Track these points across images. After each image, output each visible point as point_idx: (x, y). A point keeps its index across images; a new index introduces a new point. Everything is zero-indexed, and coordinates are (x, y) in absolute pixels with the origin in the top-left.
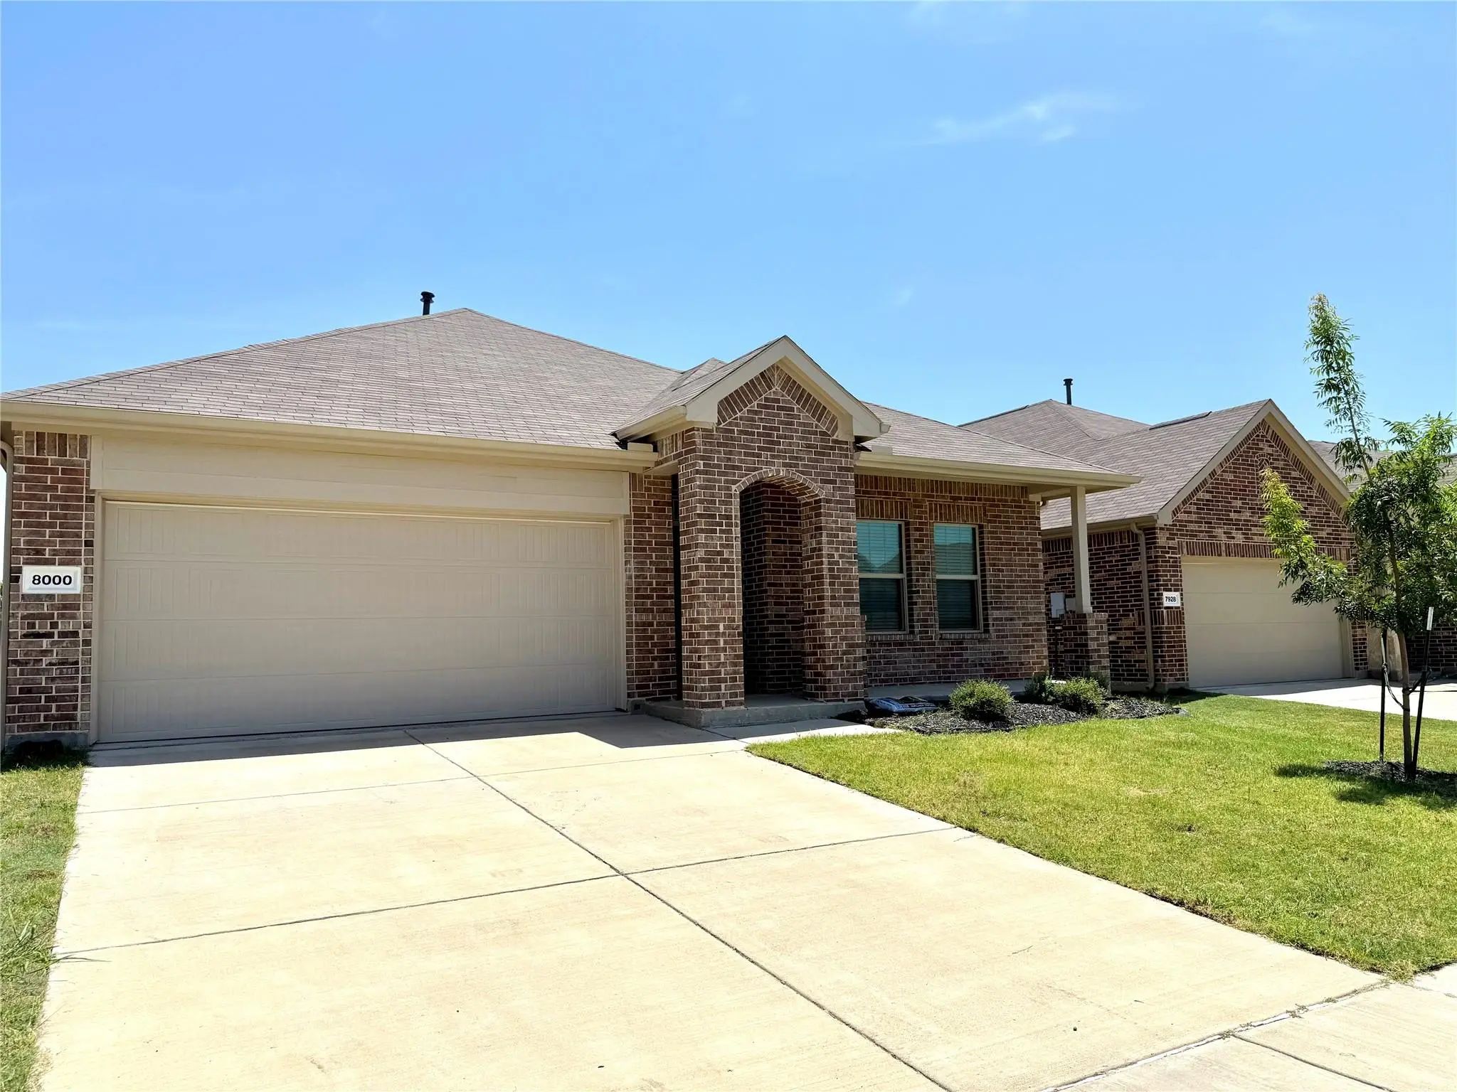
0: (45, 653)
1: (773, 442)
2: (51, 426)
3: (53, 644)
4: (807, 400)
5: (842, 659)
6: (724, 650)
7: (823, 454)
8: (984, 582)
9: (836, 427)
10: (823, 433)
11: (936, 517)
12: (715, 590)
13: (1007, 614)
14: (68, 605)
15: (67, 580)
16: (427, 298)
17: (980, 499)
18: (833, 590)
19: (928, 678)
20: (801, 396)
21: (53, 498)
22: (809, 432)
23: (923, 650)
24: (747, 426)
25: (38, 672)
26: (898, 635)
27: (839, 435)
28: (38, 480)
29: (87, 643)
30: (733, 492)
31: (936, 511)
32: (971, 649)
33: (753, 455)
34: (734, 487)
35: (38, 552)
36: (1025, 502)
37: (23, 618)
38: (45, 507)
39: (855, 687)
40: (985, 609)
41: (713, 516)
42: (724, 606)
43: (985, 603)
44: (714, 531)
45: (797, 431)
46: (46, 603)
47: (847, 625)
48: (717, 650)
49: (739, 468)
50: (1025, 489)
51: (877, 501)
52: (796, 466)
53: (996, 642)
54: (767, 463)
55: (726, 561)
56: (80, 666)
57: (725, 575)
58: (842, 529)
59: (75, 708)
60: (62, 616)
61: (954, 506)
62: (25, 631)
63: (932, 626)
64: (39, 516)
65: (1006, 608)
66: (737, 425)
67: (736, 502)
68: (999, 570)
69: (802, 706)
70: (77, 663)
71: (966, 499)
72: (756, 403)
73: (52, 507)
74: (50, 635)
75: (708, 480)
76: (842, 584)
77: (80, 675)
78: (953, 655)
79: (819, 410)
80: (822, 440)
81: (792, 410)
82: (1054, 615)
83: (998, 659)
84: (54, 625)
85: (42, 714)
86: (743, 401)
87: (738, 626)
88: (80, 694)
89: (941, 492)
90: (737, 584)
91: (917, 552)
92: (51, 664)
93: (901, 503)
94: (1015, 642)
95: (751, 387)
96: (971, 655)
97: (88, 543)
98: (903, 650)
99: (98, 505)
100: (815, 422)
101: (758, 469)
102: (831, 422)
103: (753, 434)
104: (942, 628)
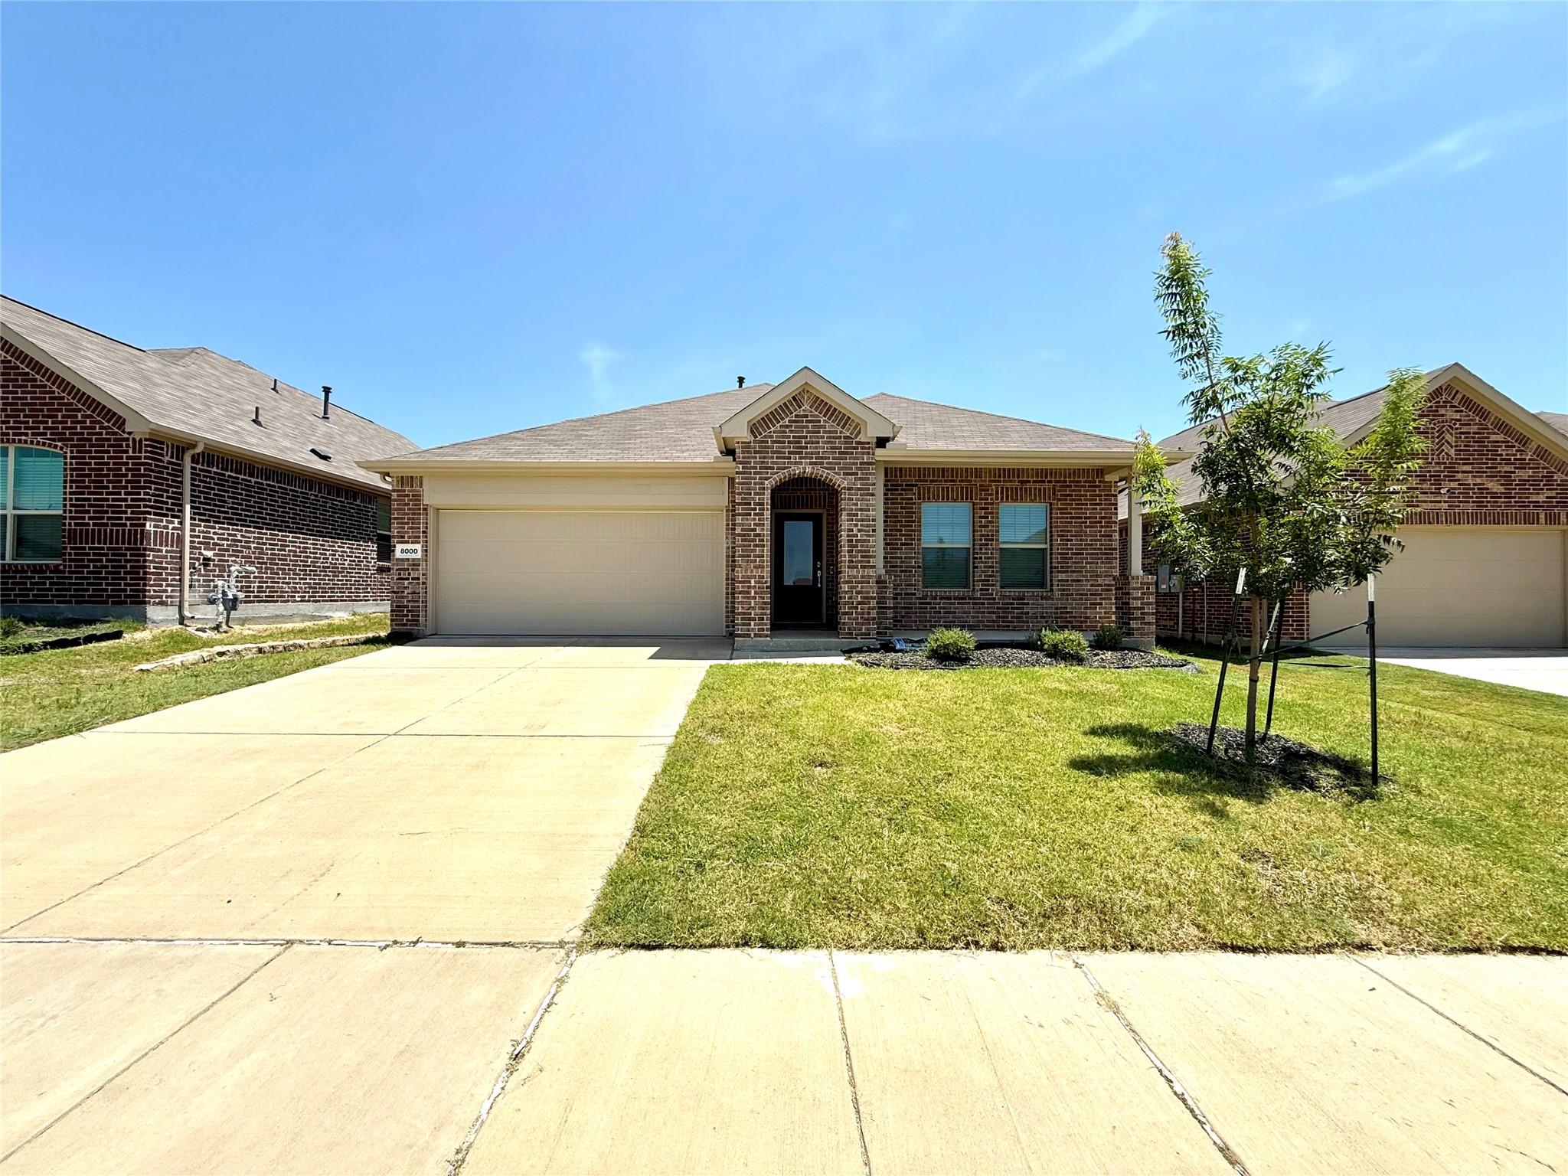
0: (406, 588)
1: (801, 447)
2: (406, 472)
3: (410, 583)
4: (832, 414)
5: (856, 608)
7: (847, 453)
9: (859, 432)
11: (1002, 498)
12: (749, 556)
14: (415, 564)
16: (741, 380)
17: (1049, 481)
18: (850, 556)
20: (828, 410)
21: (409, 509)
22: (834, 438)
24: (779, 437)
25: (403, 597)
26: (961, 592)
28: (401, 500)
30: (765, 486)
34: (766, 482)
36: (1100, 482)
38: (405, 514)
40: (1051, 572)
41: (750, 504)
44: (750, 514)
45: (823, 437)
48: (749, 598)
49: (772, 468)
50: (1101, 471)
51: (943, 489)
52: (822, 463)
54: (796, 463)
55: (759, 535)
57: (757, 546)
58: (861, 510)
59: (419, 616)
60: (412, 569)
61: (1021, 489)
62: (398, 577)
64: (402, 518)
65: (1072, 572)
66: (771, 437)
67: (768, 494)
69: (820, 641)
71: (1034, 482)
72: (787, 420)
74: (408, 579)
75: (746, 478)
76: (860, 551)
78: (1012, 608)
79: (845, 420)
81: (819, 421)
84: (409, 574)
87: (766, 582)
90: (767, 552)
91: (981, 527)
93: (967, 488)
94: (1082, 599)
95: (784, 408)
96: (1032, 609)
97: (424, 532)
98: (963, 603)
99: (431, 512)
100: (839, 429)
101: (788, 468)
102: (855, 428)
103: (784, 442)
104: (1002, 587)
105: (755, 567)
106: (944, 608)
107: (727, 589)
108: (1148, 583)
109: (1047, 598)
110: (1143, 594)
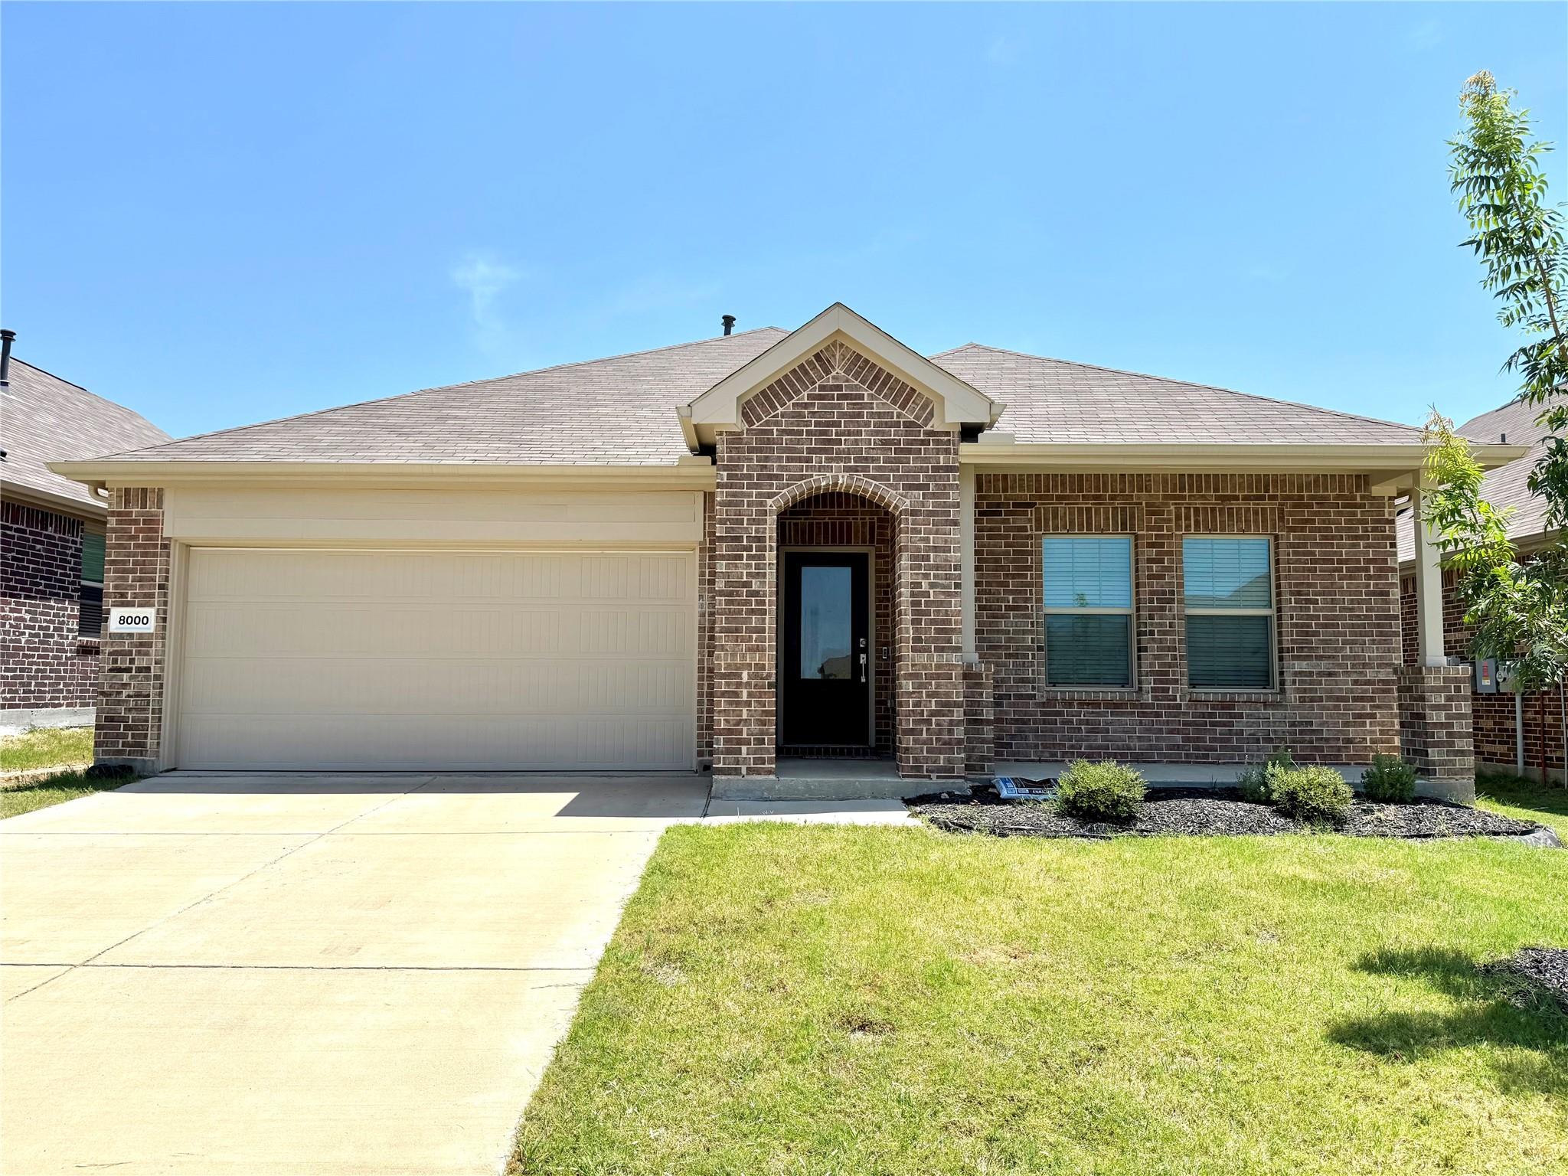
0: (125, 686)
1: (830, 442)
2: (135, 482)
3: (131, 678)
4: (884, 384)
5: (928, 722)
6: (749, 704)
7: (909, 451)
8: (1280, 618)
9: (931, 414)
10: (907, 424)
11: (1188, 527)
12: (737, 630)
13: (1324, 666)
14: (143, 643)
15: (145, 621)
16: (728, 321)
17: (1273, 498)
18: (916, 631)
19: (1166, 756)
20: (877, 378)
21: (137, 546)
22: (886, 424)
23: (1158, 715)
24: (792, 423)
25: (119, 703)
26: (1113, 693)
27: (935, 425)
28: (124, 530)
29: (157, 677)
30: (768, 508)
31: (1188, 518)
32: (1248, 716)
33: (800, 459)
34: (770, 502)
35: (123, 595)
36: (1363, 497)
37: (110, 654)
38: (129, 554)
39: (949, 760)
40: (1281, 659)
41: (739, 539)
43: (1281, 650)
44: (740, 557)
45: (867, 424)
46: (127, 642)
47: (938, 677)
48: (738, 704)
49: (778, 477)
50: (1364, 479)
51: (1080, 510)
52: (865, 469)
53: (1298, 707)
54: (821, 468)
55: (756, 593)
56: (151, 698)
57: (752, 612)
58: (936, 549)
59: (145, 736)
60: (139, 653)
61: (1222, 510)
62: (111, 666)
63: (1176, 681)
64: (124, 562)
65: (1319, 658)
66: (777, 423)
67: (771, 521)
68: (1308, 601)
69: (864, 780)
70: (148, 696)
71: (1246, 498)
72: (806, 393)
73: (135, 555)
74: (128, 670)
75: (734, 495)
76: (933, 622)
77: (151, 707)
78: (1213, 724)
79: (905, 394)
80: (907, 433)
81: (862, 397)
83: (1301, 732)
84: (132, 661)
85: (121, 741)
86: (787, 393)
87: (769, 676)
88: (150, 724)
89: (1199, 489)
90: (770, 623)
91: (1150, 577)
92: (129, 696)
93: (1123, 510)
94: (1337, 707)
95: (800, 374)
96: (1248, 724)
97: (161, 587)
98: (1123, 714)
99: (175, 551)
100: (896, 410)
101: (807, 477)
102: (923, 408)
103: (800, 433)
104: (1193, 685)
105: (749, 650)
106: (1087, 722)
107: (700, 686)
108: (1456, 680)
109: (1275, 705)
110: (1449, 699)
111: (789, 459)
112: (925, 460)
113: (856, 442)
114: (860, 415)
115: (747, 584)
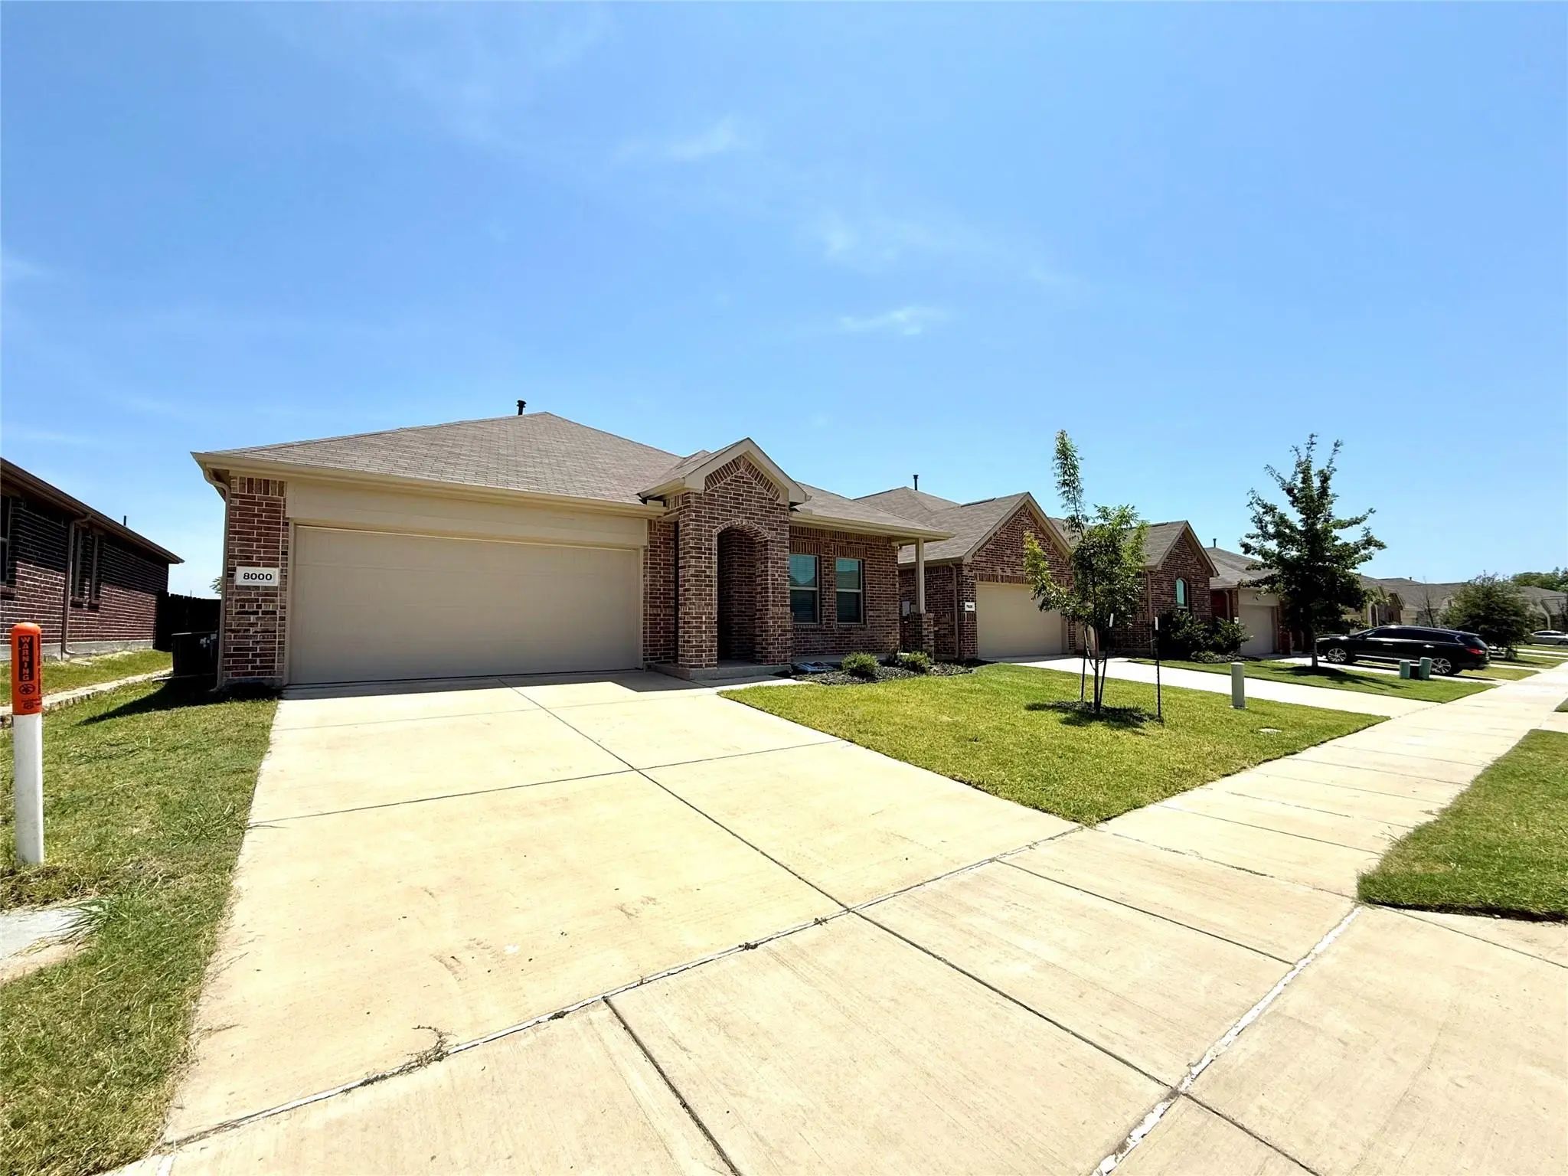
0: (252, 624)
2: (259, 474)
3: (258, 619)
5: (778, 639)
6: (706, 632)
7: (770, 512)
8: (864, 594)
9: (778, 496)
10: (770, 499)
11: (838, 554)
12: (700, 594)
13: (877, 613)
14: (269, 594)
15: (269, 577)
16: (521, 404)
19: (830, 651)
20: (758, 475)
21: (259, 522)
22: (762, 498)
23: (827, 634)
24: (724, 492)
25: (247, 637)
26: (813, 625)
28: (249, 509)
29: (282, 619)
31: (838, 550)
32: (855, 634)
33: (727, 511)
34: (714, 530)
35: (248, 558)
37: (237, 601)
38: (253, 528)
39: (785, 657)
40: (864, 610)
42: (705, 604)
43: (865, 607)
44: (701, 558)
45: (754, 497)
46: (253, 592)
47: (782, 618)
50: (890, 539)
51: (802, 544)
53: (871, 630)
54: (735, 516)
56: (277, 634)
57: (707, 586)
58: (780, 559)
59: (273, 661)
60: (264, 601)
61: (848, 548)
62: (238, 610)
63: (833, 620)
64: (248, 533)
65: (876, 610)
67: (715, 540)
70: (275, 632)
71: (856, 543)
72: (729, 478)
73: (259, 528)
74: (257, 613)
77: (277, 640)
78: (845, 638)
79: (769, 486)
80: (770, 504)
81: (752, 483)
82: (904, 615)
83: (871, 640)
84: (259, 607)
85: (250, 665)
86: (721, 477)
87: (714, 618)
88: (277, 652)
89: (841, 538)
90: (715, 591)
92: (256, 632)
95: (726, 468)
96: (856, 637)
97: (284, 553)
98: (815, 634)
99: (291, 527)
100: (765, 492)
101: (728, 520)
102: (776, 493)
103: (727, 497)
104: (838, 621)
106: (804, 638)
109: (863, 629)
110: (928, 626)
111: (722, 510)
112: (777, 517)
113: (750, 505)
114: (751, 492)
115: (705, 572)
